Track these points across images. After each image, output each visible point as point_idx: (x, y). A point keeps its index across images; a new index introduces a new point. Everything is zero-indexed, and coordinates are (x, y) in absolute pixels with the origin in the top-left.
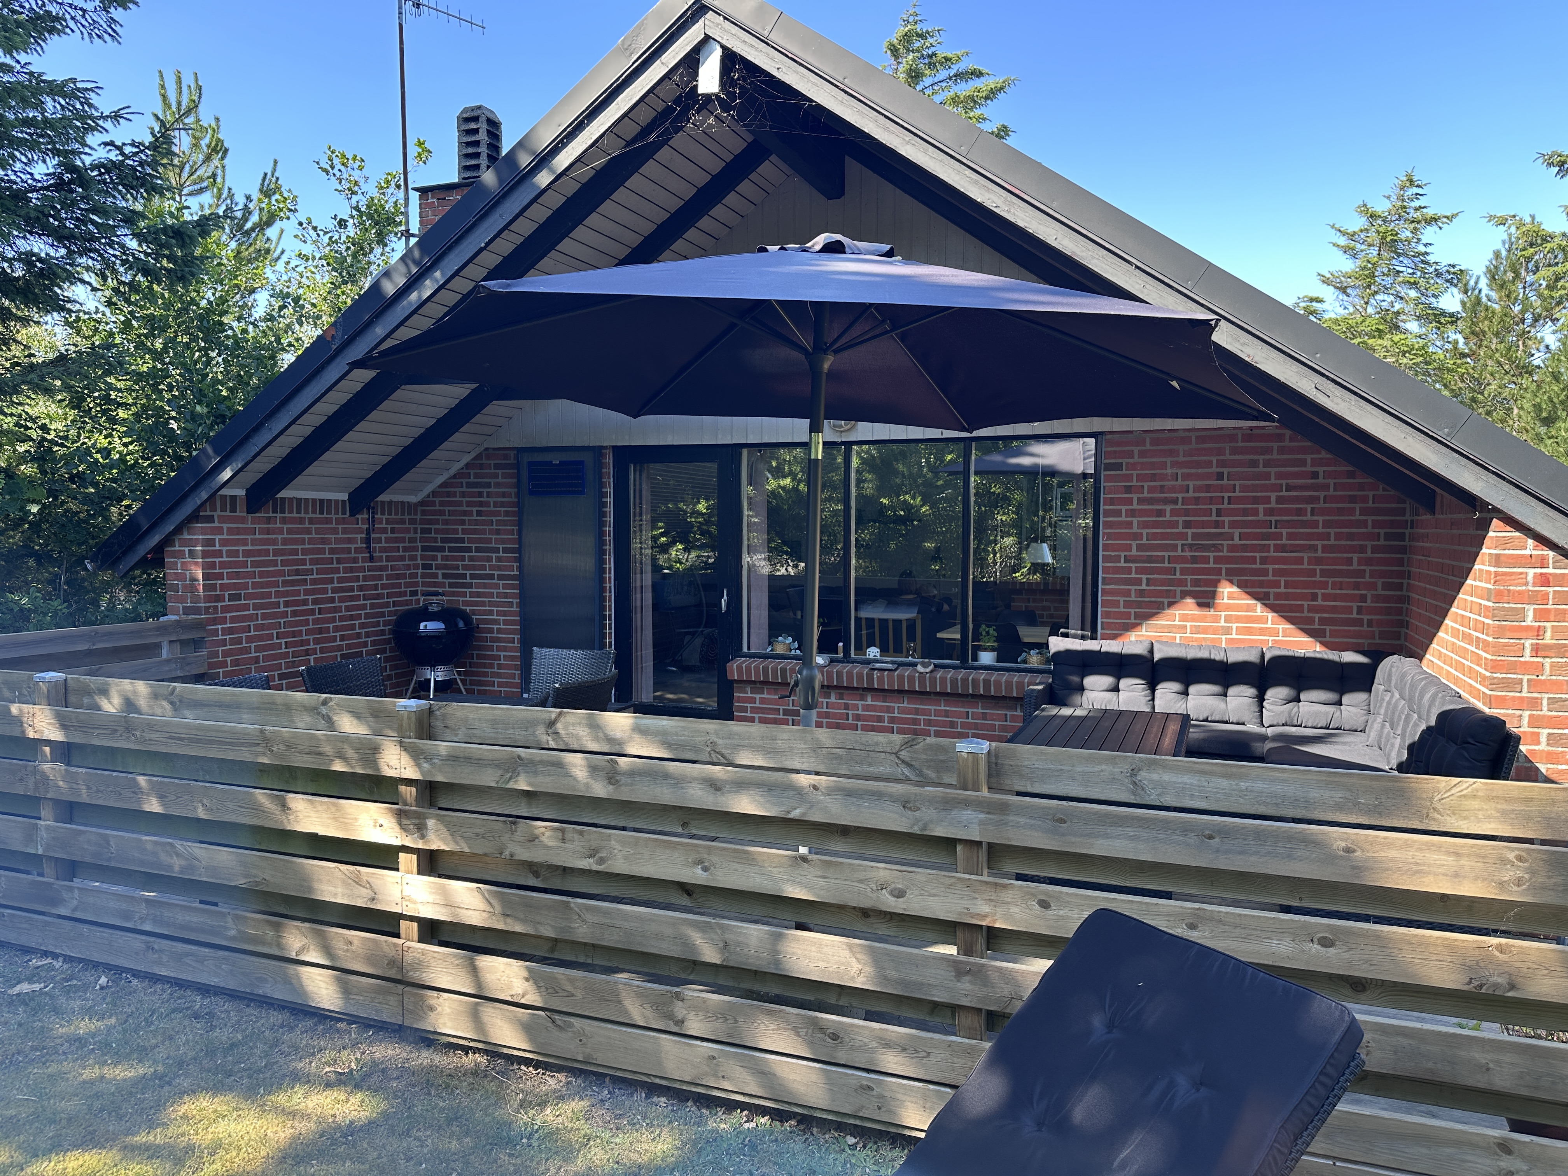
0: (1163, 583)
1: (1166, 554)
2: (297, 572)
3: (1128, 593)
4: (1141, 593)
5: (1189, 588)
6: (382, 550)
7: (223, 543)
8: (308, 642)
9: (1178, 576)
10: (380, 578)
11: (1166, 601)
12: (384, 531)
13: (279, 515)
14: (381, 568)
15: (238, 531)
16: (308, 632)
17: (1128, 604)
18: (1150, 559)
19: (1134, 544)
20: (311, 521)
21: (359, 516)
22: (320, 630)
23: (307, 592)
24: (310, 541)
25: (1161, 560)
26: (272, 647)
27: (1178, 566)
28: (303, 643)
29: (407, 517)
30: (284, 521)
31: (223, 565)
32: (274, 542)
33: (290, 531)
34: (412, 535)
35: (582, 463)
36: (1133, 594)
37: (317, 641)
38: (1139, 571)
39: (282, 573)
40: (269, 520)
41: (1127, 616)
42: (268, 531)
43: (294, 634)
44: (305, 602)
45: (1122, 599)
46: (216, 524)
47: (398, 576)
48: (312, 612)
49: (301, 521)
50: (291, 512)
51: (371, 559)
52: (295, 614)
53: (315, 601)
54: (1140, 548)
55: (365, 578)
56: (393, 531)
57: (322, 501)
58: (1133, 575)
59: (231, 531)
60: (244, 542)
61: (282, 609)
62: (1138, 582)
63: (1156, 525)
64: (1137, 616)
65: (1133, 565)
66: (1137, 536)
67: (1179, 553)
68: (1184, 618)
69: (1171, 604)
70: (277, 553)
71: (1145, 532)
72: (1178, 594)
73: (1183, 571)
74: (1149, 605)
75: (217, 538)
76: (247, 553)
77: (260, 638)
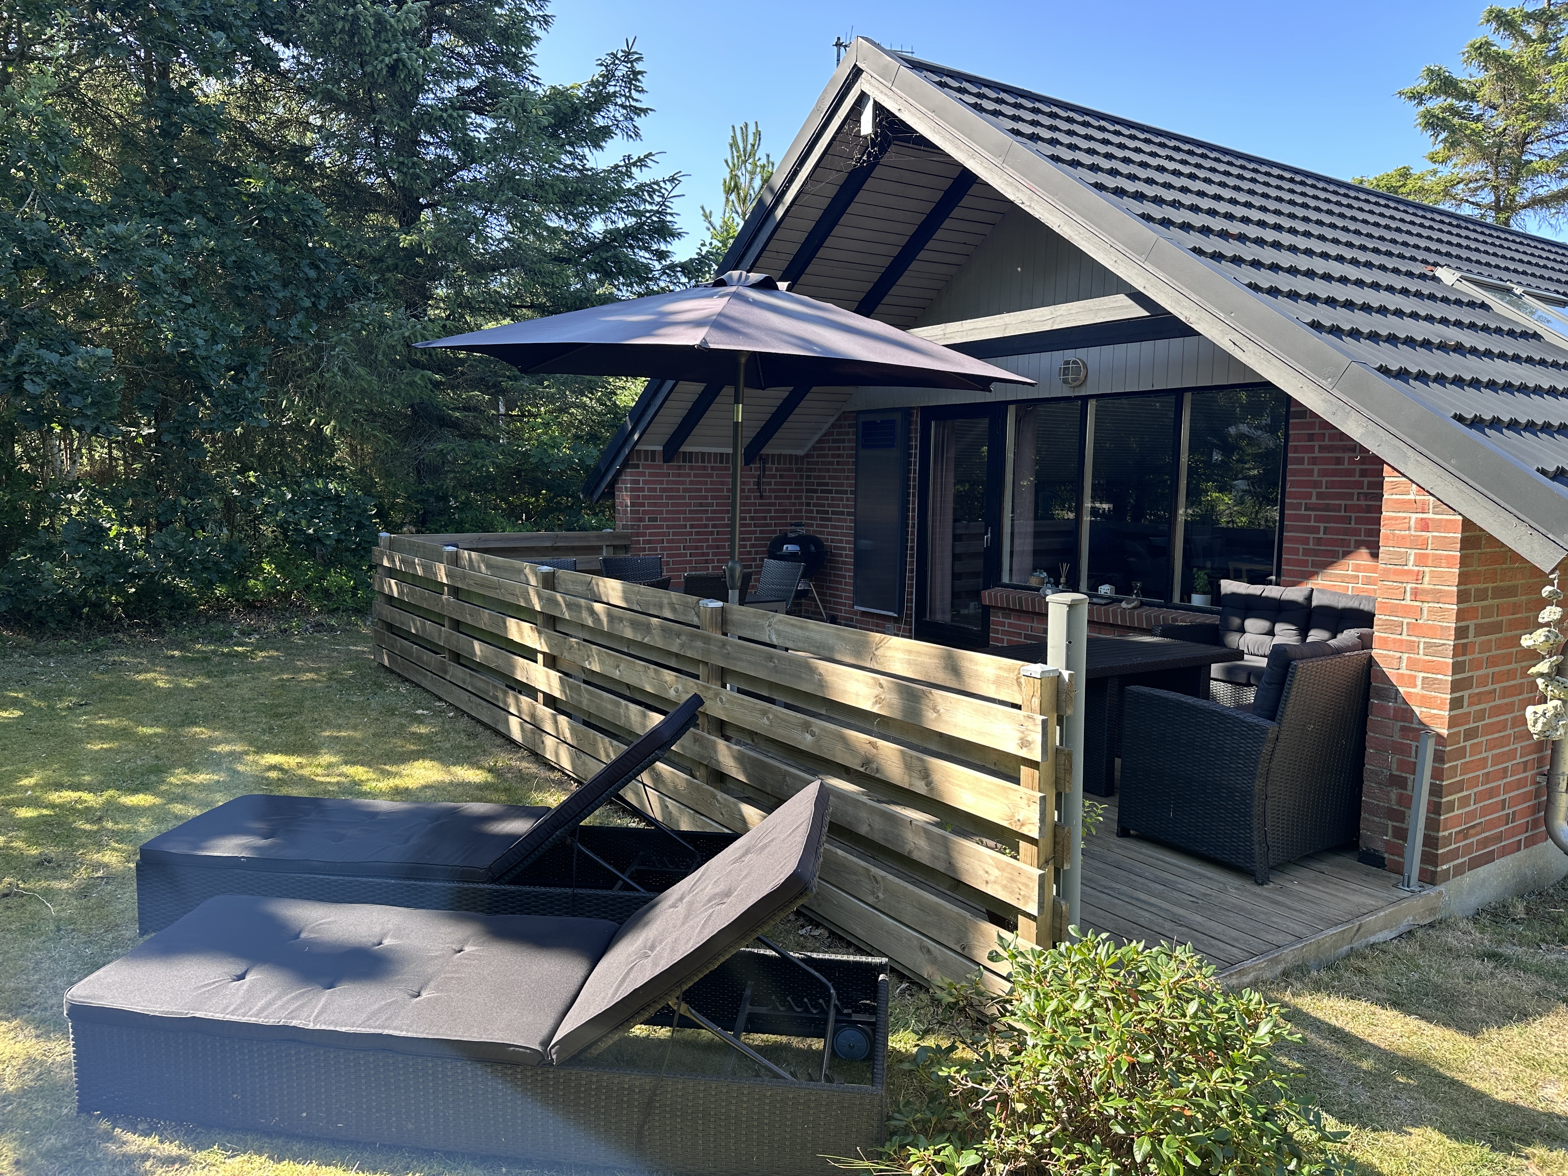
0: (1338, 531)
1: (1343, 503)
2: (701, 505)
3: (1306, 541)
4: (1318, 541)
5: (1363, 538)
6: (771, 491)
7: (645, 482)
8: (708, 554)
9: (1353, 525)
10: (769, 511)
11: (1341, 550)
12: (774, 476)
13: (687, 464)
14: (770, 505)
15: (656, 475)
16: (708, 547)
17: (1306, 552)
18: (1327, 508)
19: (1314, 492)
20: (713, 468)
21: (753, 466)
22: (718, 547)
23: (708, 519)
24: (712, 483)
25: (1338, 508)
26: (679, 555)
27: (1353, 515)
28: (703, 554)
29: (794, 466)
30: (691, 468)
31: (645, 497)
32: (684, 483)
33: (696, 476)
34: (798, 480)
35: (893, 421)
36: (1311, 542)
37: (714, 554)
38: (1318, 519)
39: (689, 505)
40: (679, 467)
41: (1305, 563)
42: (679, 475)
43: (696, 548)
44: (706, 526)
45: (1301, 547)
46: (641, 470)
47: (784, 511)
48: (712, 533)
49: (705, 468)
50: (697, 462)
51: (761, 497)
52: (697, 533)
53: (714, 526)
54: (1320, 496)
55: (756, 511)
56: (781, 476)
57: (722, 454)
58: (1312, 523)
59: (650, 475)
60: (661, 483)
61: (688, 529)
62: (1316, 530)
63: (1334, 473)
64: (1314, 564)
65: (1312, 513)
66: (1316, 484)
67: (1355, 502)
68: (1357, 568)
69: (1346, 554)
70: (685, 490)
71: (1324, 479)
72: (1353, 543)
73: (1358, 521)
74: (1326, 553)
75: (641, 479)
76: (663, 490)
77: (671, 548)
